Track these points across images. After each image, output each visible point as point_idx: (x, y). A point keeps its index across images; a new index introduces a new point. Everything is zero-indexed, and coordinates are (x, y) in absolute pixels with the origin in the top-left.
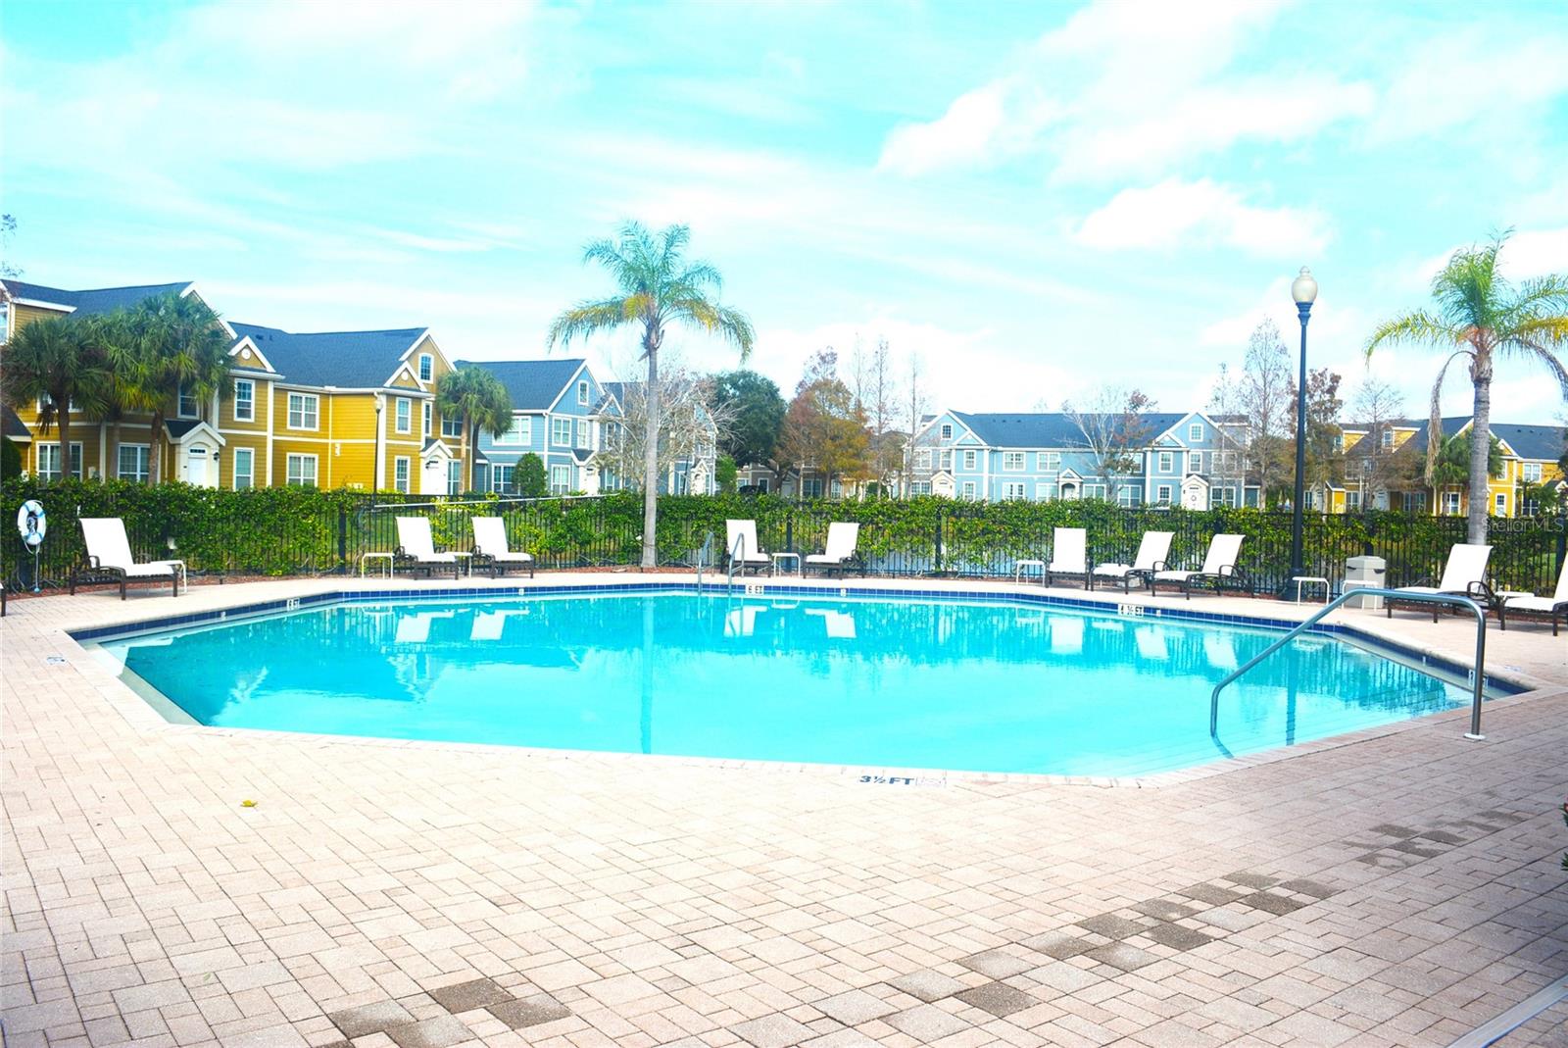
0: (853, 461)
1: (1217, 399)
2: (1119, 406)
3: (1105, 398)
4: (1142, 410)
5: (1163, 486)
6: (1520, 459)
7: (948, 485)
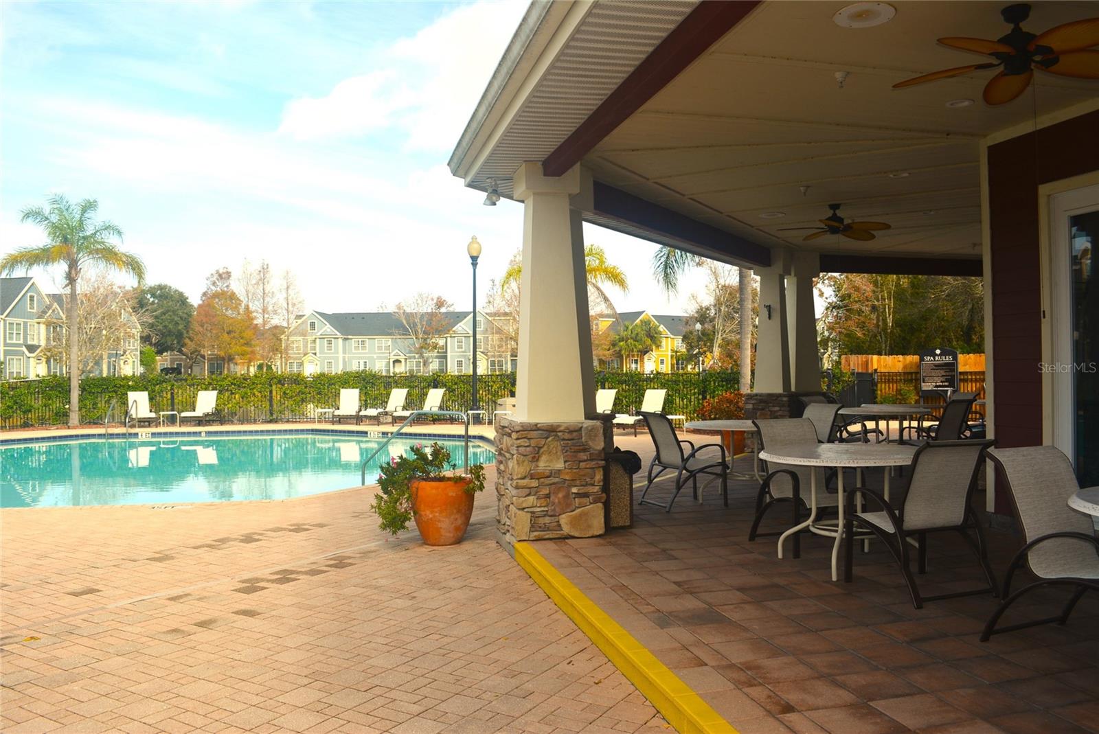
0: (244, 348)
1: (490, 302)
2: (428, 308)
3: (419, 302)
4: (443, 310)
5: (459, 359)
6: (672, 337)
7: (315, 363)
